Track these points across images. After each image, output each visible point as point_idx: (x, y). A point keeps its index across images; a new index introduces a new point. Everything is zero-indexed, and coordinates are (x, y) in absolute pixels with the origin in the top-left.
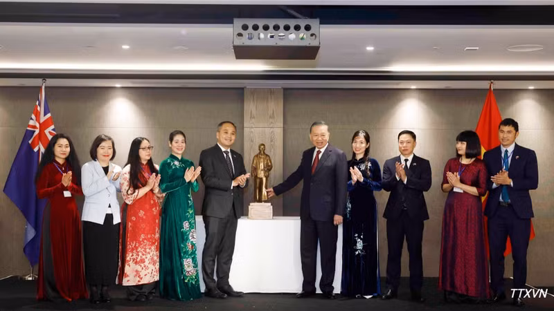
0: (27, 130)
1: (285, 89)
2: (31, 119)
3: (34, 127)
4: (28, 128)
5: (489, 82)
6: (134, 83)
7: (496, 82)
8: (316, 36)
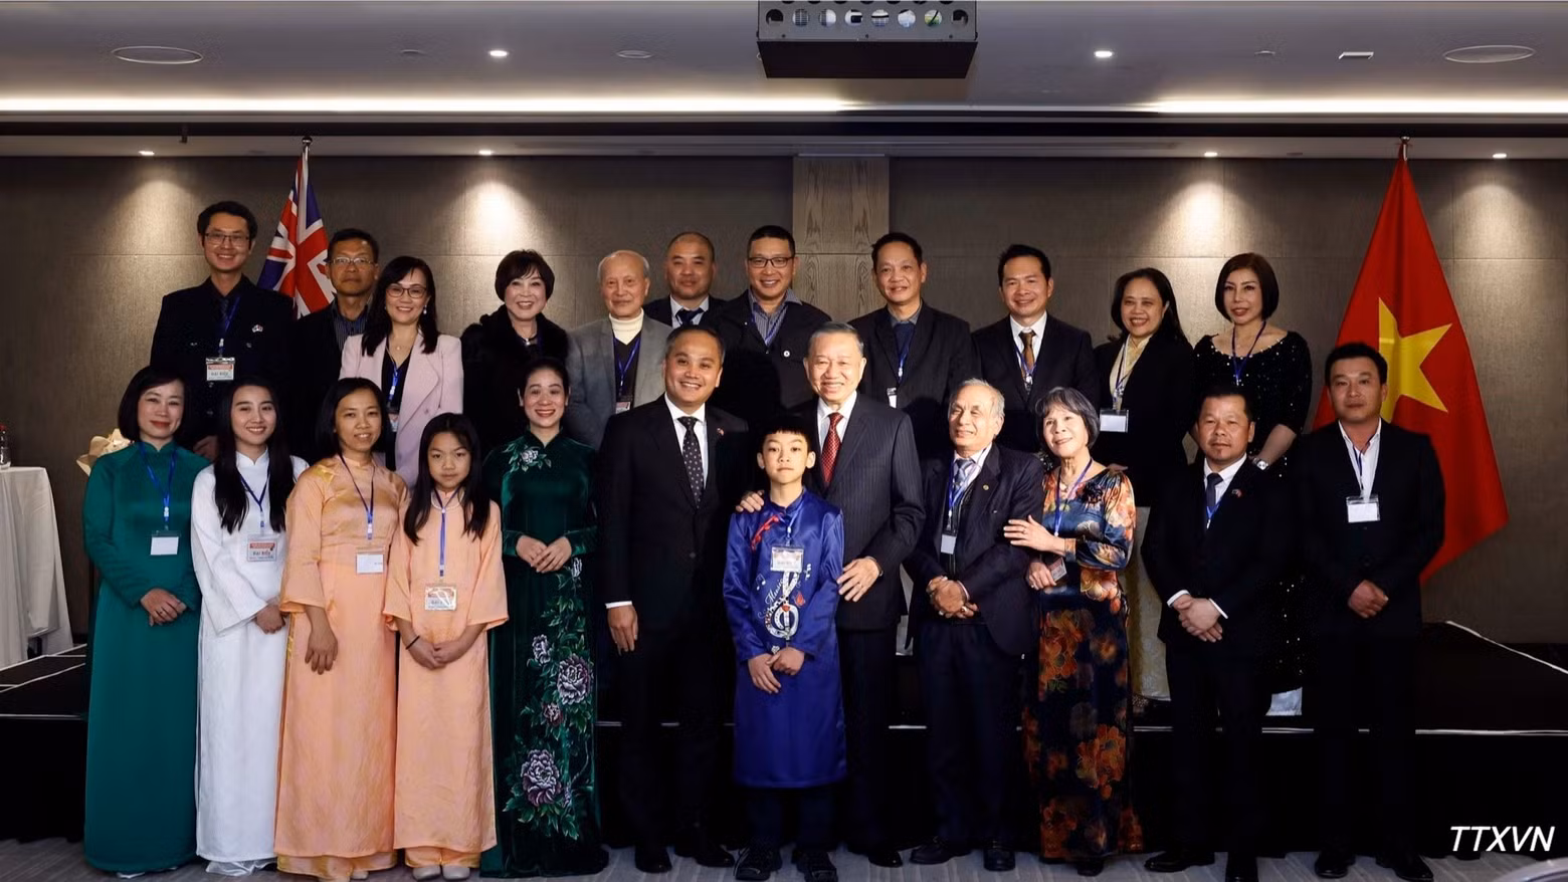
0: (268, 261)
1: (895, 162)
2: (278, 234)
3: (285, 254)
4: (272, 258)
5: (1399, 140)
6: (522, 146)
7: (1414, 141)
8: (966, 20)
